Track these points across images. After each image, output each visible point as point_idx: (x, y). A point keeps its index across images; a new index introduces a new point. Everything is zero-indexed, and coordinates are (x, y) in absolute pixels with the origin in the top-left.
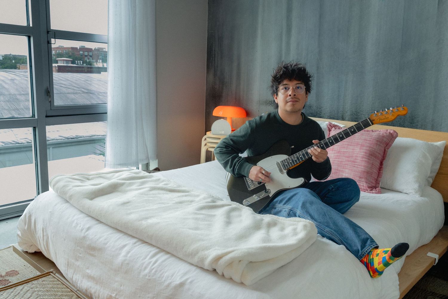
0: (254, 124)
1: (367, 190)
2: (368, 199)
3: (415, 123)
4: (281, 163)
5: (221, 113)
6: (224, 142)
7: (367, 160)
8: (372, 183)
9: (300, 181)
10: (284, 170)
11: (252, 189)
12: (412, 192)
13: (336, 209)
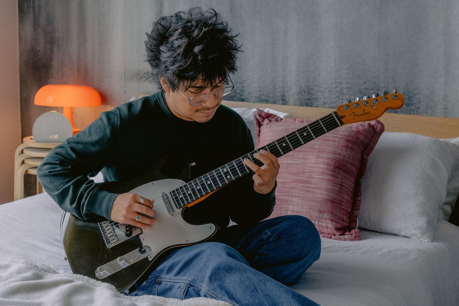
0: (117, 119)
1: (334, 235)
2: (337, 251)
3: (415, 104)
4: (172, 196)
5: (51, 99)
6: (57, 153)
7: (330, 178)
8: (343, 220)
9: (209, 229)
10: (177, 208)
11: (113, 245)
12: (415, 234)
13: (275, 276)
